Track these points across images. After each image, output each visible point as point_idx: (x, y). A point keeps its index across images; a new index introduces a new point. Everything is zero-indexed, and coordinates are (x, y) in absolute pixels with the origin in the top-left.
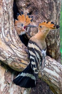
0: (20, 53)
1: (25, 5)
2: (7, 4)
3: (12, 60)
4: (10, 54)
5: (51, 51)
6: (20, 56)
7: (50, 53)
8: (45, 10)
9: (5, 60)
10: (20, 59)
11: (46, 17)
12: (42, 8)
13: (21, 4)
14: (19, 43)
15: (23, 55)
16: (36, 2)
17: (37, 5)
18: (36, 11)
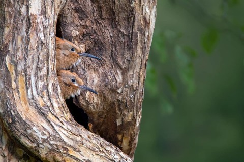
0: (67, 134)
1: (78, 33)
2: (45, 28)
3: (49, 147)
4: (45, 134)
5: (123, 136)
6: (66, 140)
7: (120, 141)
8: (118, 47)
9: (35, 147)
10: (65, 146)
11: (121, 63)
12: (112, 45)
13: (70, 32)
14: (64, 111)
15: (72, 139)
16: (101, 30)
17: (104, 37)
18: (100, 49)
